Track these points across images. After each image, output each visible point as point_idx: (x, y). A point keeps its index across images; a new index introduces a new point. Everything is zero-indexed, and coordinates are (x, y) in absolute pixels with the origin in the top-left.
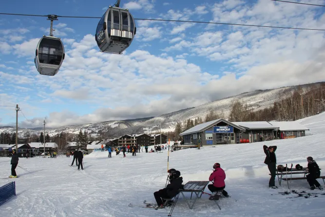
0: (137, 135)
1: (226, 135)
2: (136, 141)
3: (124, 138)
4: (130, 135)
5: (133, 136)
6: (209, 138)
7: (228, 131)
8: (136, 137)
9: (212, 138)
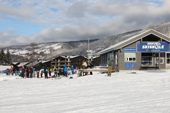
0: (72, 57)
1: (157, 55)
2: (70, 63)
3: (57, 60)
4: (64, 57)
5: (67, 58)
6: (130, 59)
7: (161, 50)
8: (70, 59)
9: (134, 59)
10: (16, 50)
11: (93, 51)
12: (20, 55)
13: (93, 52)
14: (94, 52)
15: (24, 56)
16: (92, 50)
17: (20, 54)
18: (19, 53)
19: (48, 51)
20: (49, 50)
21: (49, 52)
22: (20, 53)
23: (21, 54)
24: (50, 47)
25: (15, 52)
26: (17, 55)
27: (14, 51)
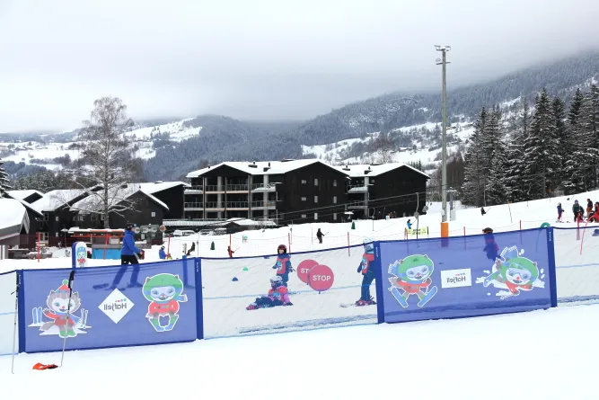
3: (213, 181)
5: (259, 170)
10: (16, 145)
11: (328, 149)
12: (34, 164)
13: (329, 152)
14: (332, 155)
15: (50, 167)
16: (324, 146)
17: (32, 161)
18: (32, 157)
19: (148, 150)
20: (151, 143)
21: (150, 152)
22: (35, 158)
23: (38, 161)
24: (157, 132)
25: (13, 153)
26: (22, 165)
27: (9, 147)
